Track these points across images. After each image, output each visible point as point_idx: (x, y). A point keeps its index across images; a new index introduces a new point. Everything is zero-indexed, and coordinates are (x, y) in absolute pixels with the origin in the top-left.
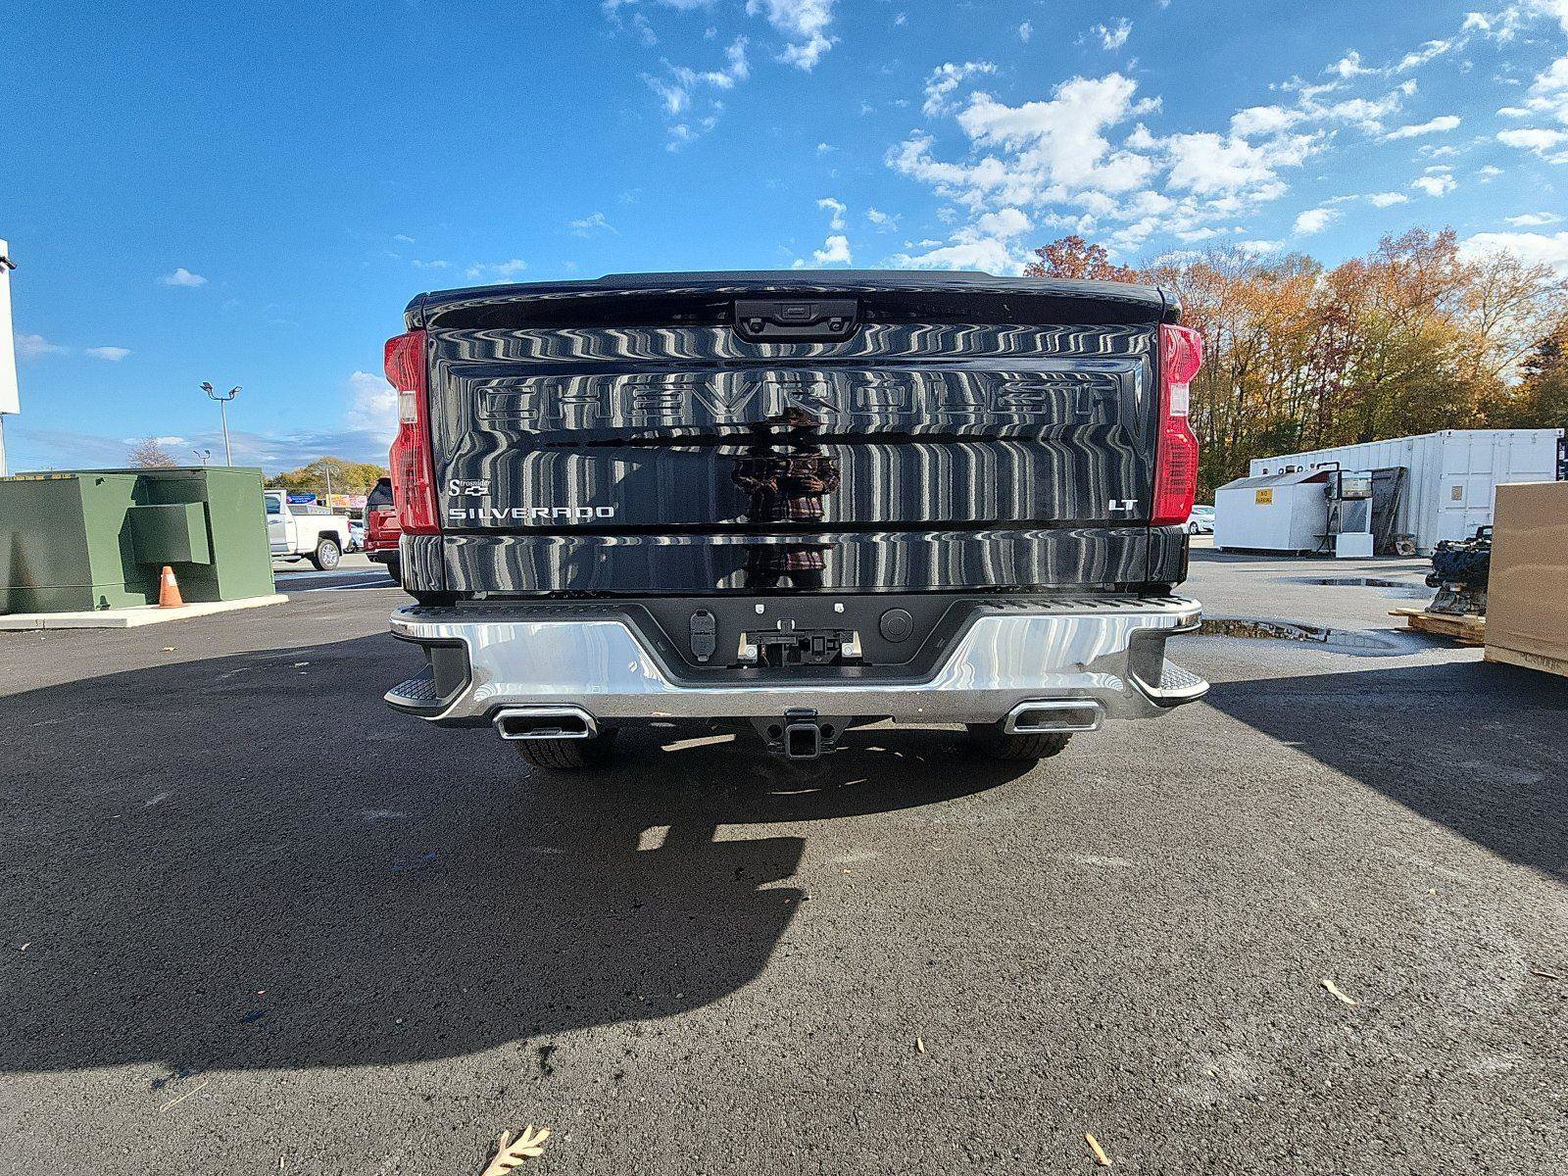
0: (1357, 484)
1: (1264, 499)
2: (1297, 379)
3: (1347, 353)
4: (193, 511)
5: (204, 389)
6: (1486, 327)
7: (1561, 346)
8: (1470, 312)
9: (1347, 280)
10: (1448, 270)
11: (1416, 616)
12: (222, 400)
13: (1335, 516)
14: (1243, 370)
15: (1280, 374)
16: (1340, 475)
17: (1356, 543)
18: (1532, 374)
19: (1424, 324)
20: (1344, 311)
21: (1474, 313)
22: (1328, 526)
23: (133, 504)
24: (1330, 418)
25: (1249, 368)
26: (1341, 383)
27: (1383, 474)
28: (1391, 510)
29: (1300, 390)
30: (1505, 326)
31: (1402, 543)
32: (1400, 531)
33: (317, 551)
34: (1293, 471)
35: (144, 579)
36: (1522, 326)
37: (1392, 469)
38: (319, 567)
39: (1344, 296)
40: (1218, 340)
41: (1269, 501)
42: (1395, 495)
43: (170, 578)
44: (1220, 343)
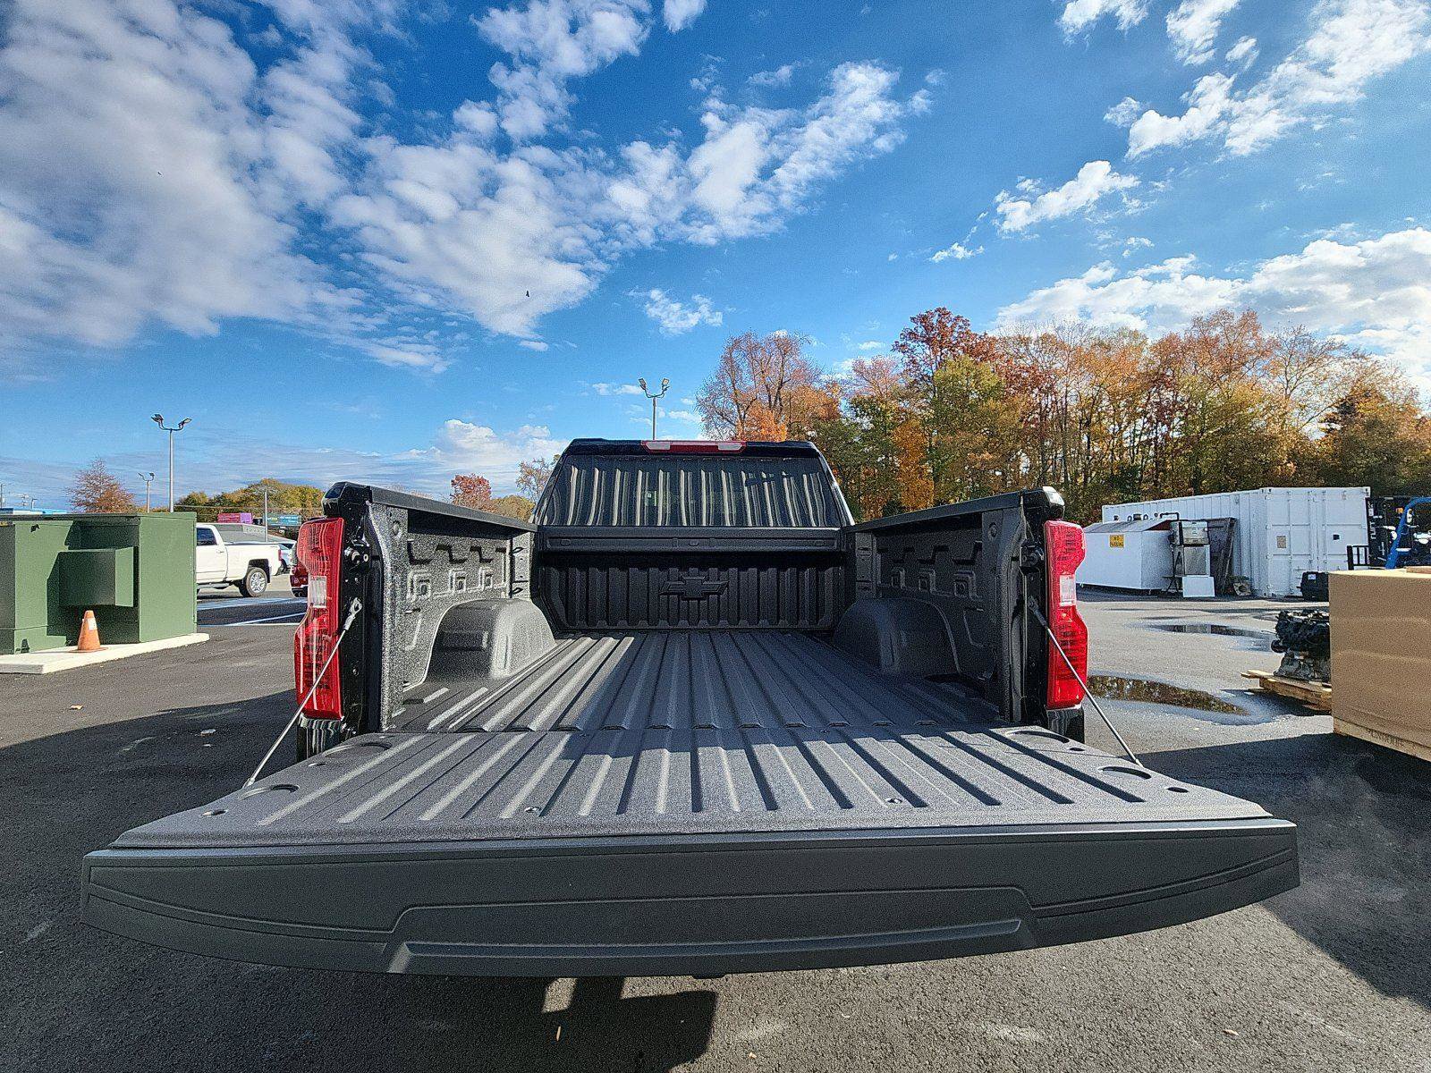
0: (1195, 533)
1: (1117, 543)
2: (1135, 430)
3: (1173, 412)
4: (123, 556)
5: (156, 420)
6: (1288, 391)
7: (1356, 406)
8: (1274, 377)
9: (1168, 348)
10: (1251, 343)
11: (1266, 679)
12: (171, 430)
13: (1179, 560)
14: (1089, 422)
15: (1120, 426)
16: (1180, 524)
17: (1199, 584)
18: (1332, 429)
19: (1236, 388)
20: (1168, 376)
21: (1277, 379)
22: (1174, 569)
23: (66, 549)
24: (1165, 464)
25: (1094, 419)
26: (1171, 434)
27: (1217, 524)
28: (1226, 555)
29: (1137, 439)
30: (1306, 389)
31: (1239, 585)
32: (1235, 573)
33: (245, 579)
34: (1140, 519)
35: (66, 623)
36: (1320, 389)
37: (1223, 519)
38: (245, 593)
39: (1167, 363)
40: (1066, 396)
41: (1121, 545)
42: (1229, 541)
43: (91, 622)
44: (1068, 399)
